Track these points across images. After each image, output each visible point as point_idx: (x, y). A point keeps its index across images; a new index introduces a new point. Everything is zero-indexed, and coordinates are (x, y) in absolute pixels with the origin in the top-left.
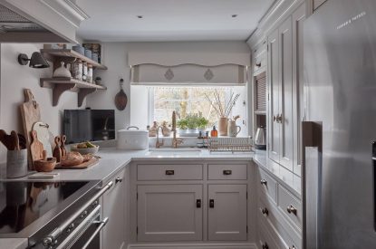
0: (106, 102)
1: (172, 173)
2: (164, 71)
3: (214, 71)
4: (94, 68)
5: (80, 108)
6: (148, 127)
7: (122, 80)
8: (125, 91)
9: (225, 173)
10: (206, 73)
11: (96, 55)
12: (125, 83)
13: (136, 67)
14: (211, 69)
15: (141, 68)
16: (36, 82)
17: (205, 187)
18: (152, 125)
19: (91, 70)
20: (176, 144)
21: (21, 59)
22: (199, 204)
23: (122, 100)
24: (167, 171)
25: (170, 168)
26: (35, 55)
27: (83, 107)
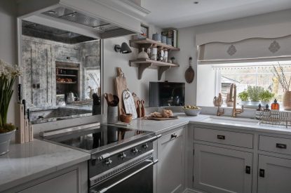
0: (179, 77)
1: (223, 138)
2: (227, 48)
3: (280, 42)
4: (169, 50)
5: (160, 81)
6: (215, 97)
7: (190, 59)
8: (193, 68)
9: (278, 146)
10: (272, 46)
11: (170, 40)
12: (193, 61)
13: (202, 46)
14: (277, 41)
15: (206, 47)
16: (127, 63)
17: (256, 156)
18: (217, 96)
19: (167, 53)
20: (236, 114)
21: (116, 48)
22: (248, 170)
23: (190, 75)
24: (218, 136)
25: (222, 133)
26: (124, 44)
27: (162, 80)
